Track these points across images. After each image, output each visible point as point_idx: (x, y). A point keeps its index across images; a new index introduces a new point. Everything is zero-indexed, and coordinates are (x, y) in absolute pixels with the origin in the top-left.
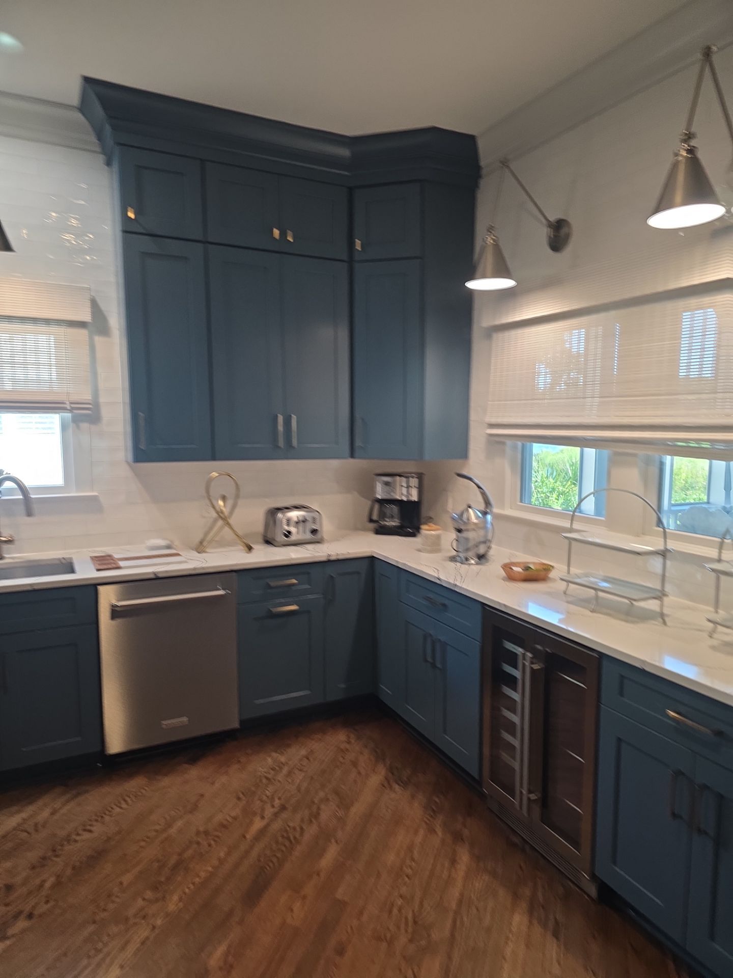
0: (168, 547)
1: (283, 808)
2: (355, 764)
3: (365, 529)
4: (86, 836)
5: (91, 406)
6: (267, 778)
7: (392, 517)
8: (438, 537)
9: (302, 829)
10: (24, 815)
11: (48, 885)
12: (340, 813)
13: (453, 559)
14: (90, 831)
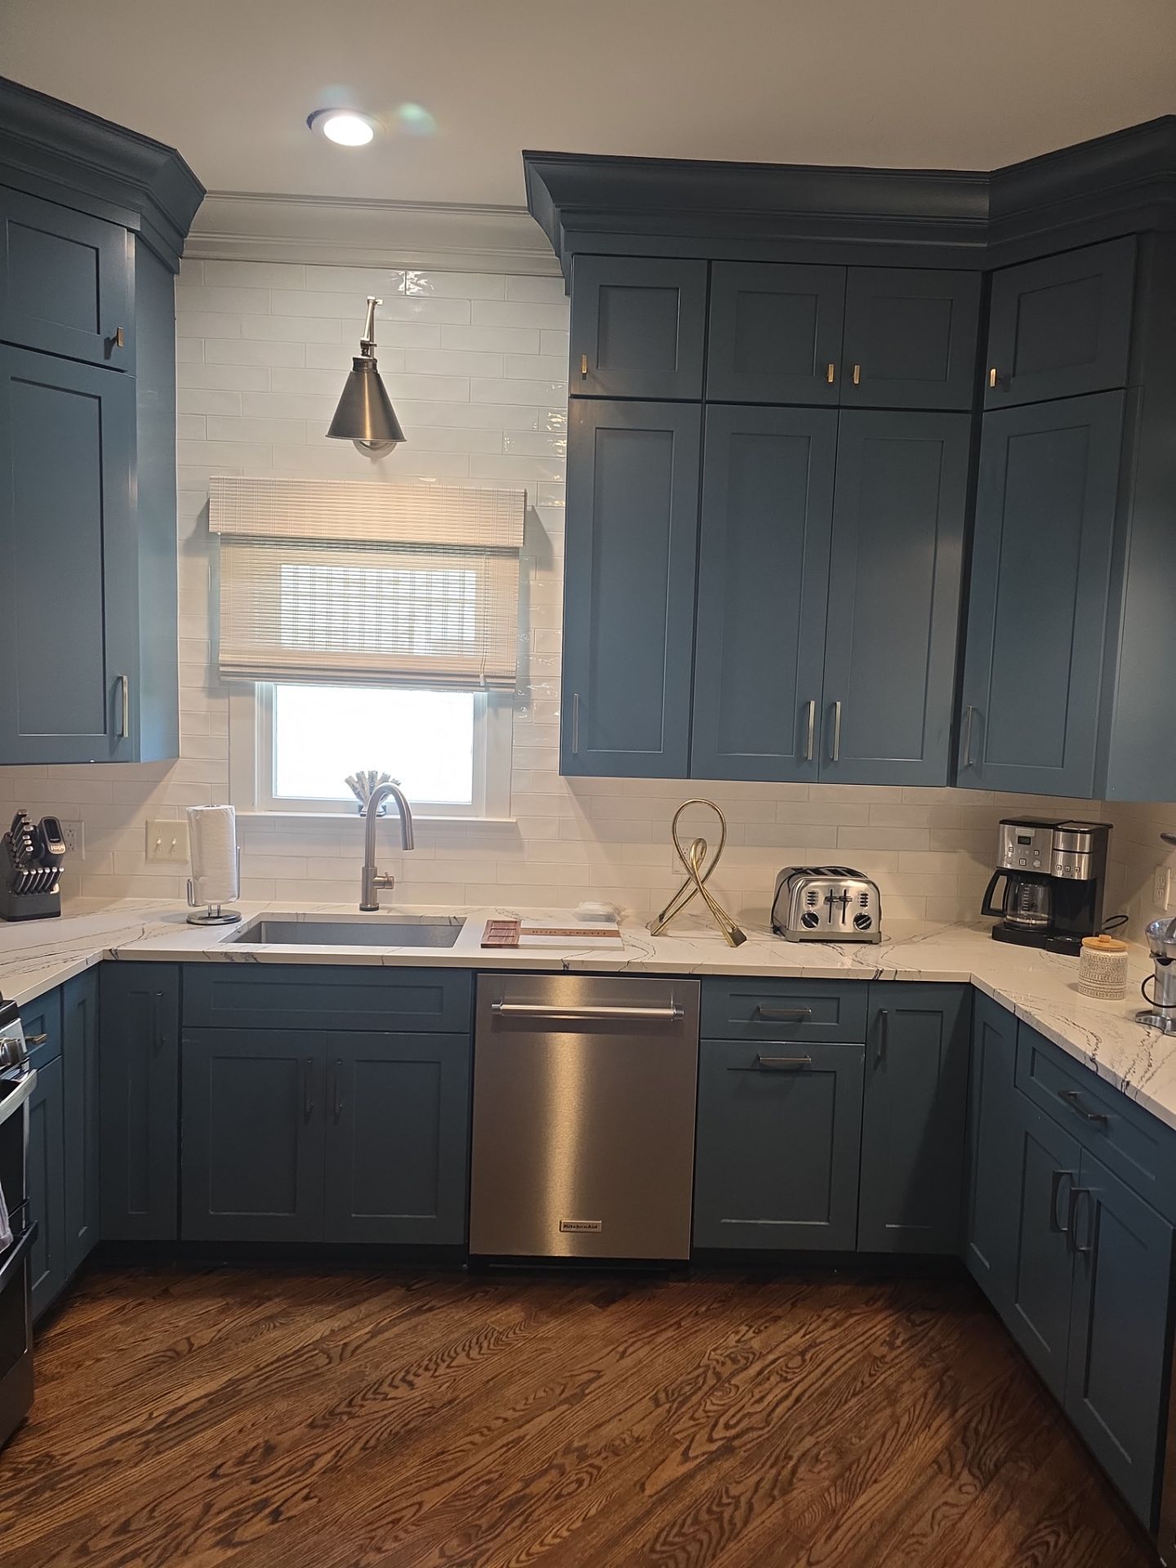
0: (609, 918)
1: (728, 1449)
2: (892, 1396)
3: (975, 926)
4: (402, 1392)
5: (514, 681)
6: (718, 1375)
7: (1032, 906)
8: (1120, 966)
9: (751, 1508)
10: (336, 1324)
11: (320, 1464)
12: (835, 1499)
13: (1144, 1017)
14: (411, 1384)
